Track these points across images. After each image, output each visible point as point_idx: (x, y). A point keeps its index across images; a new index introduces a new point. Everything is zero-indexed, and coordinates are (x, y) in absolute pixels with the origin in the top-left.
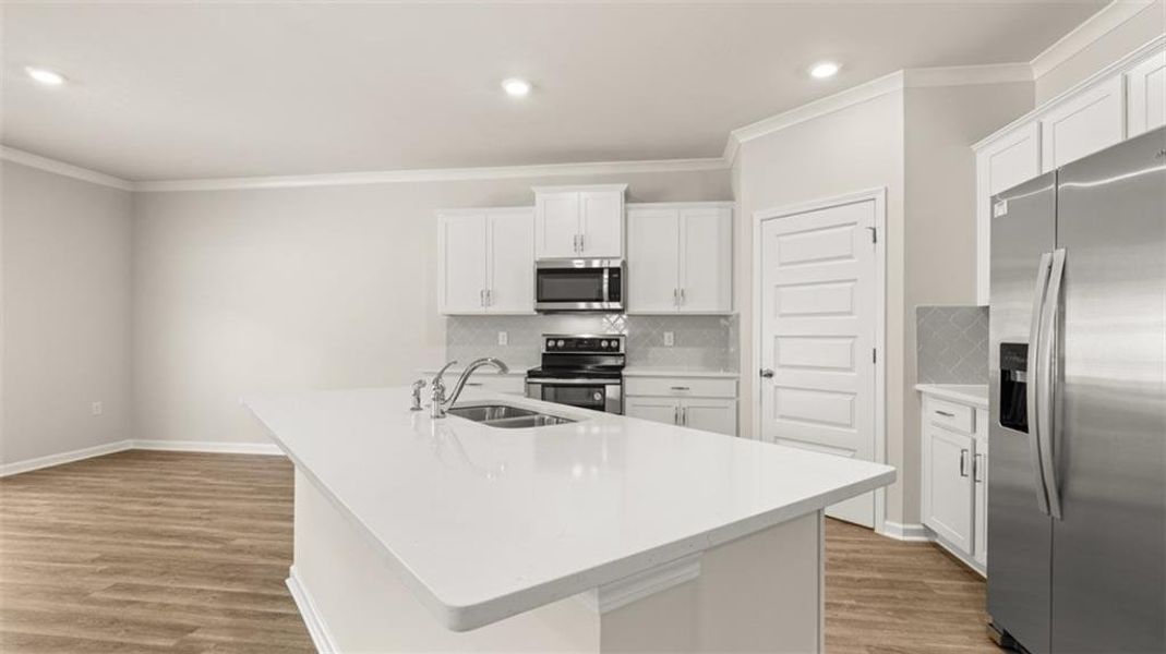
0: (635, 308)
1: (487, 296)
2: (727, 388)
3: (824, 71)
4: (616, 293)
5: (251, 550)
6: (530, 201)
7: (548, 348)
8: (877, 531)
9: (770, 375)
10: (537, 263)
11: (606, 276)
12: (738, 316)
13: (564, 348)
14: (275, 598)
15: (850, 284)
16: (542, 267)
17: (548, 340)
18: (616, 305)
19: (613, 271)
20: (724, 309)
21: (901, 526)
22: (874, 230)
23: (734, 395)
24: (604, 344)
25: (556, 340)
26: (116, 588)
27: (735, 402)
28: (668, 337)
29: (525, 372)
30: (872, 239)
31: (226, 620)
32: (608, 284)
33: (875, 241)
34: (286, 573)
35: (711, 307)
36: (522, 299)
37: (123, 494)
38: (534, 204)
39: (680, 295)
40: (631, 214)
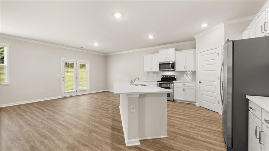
0: (176, 70)
2: (194, 85)
3: (204, 25)
4: (172, 68)
5: (117, 103)
6: (158, 52)
7: (162, 77)
10: (159, 63)
11: (171, 64)
13: (165, 77)
14: (117, 108)
15: (214, 65)
16: (160, 63)
17: (162, 76)
22: (219, 54)
23: (195, 86)
24: (172, 76)
25: (164, 76)
26: (102, 105)
27: (195, 87)
29: (157, 81)
30: (218, 55)
31: (112, 109)
32: (172, 66)
33: (219, 56)
34: (119, 105)
36: (157, 69)
37: (104, 96)
38: (159, 53)
40: (176, 53)
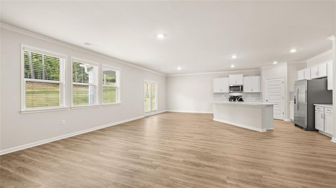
1: (221, 90)
8: (284, 120)
9: (267, 101)
12: (262, 93)
18: (242, 91)
19: (241, 86)
20: (260, 92)
21: (287, 119)
28: (250, 96)
35: (257, 91)
39: (252, 90)
